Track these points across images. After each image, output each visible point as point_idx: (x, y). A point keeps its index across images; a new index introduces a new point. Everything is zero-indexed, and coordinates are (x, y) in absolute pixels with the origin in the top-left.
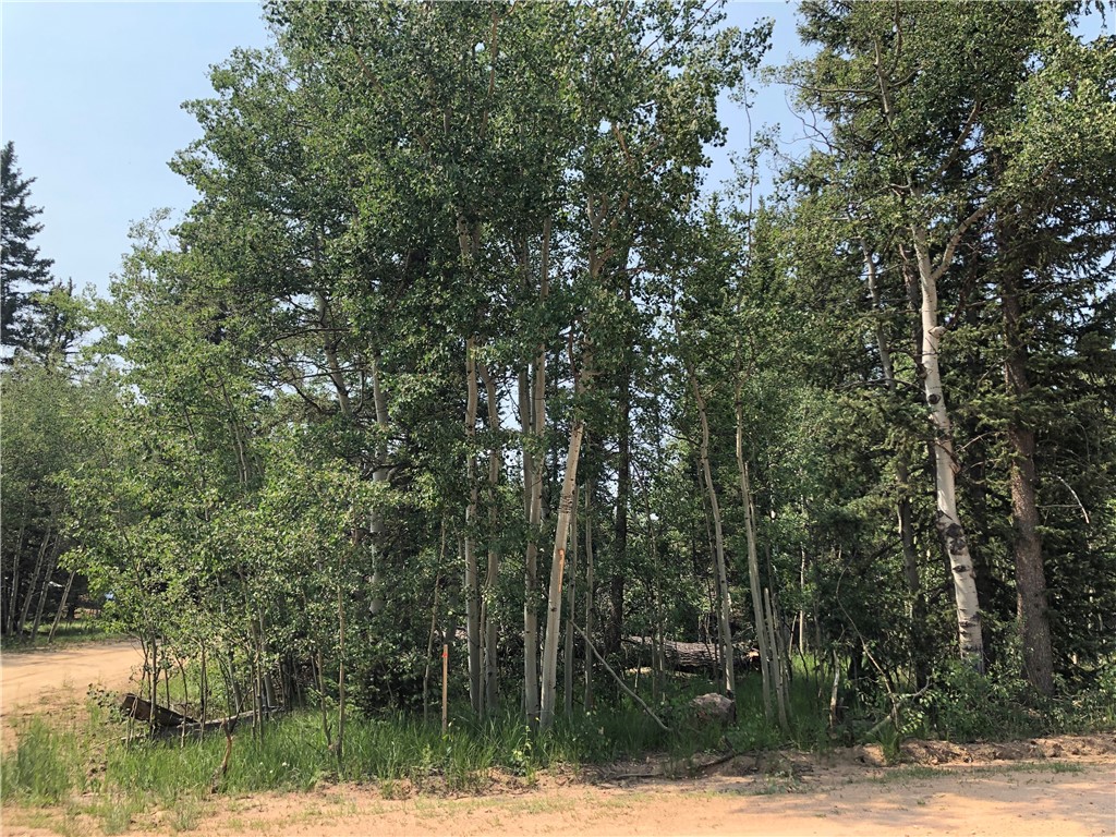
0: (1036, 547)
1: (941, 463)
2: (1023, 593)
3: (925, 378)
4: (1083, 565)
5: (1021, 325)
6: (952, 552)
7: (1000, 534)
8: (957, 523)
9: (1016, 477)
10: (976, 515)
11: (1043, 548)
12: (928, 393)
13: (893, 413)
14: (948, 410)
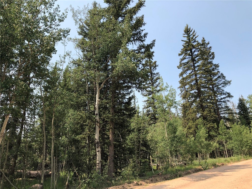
0: (113, 146)
1: (97, 128)
2: (109, 156)
3: (95, 110)
4: (121, 150)
5: (114, 101)
6: (97, 147)
7: (107, 143)
8: (99, 141)
9: (111, 132)
10: (103, 139)
11: (114, 146)
12: (96, 113)
13: (88, 117)
14: (99, 117)
